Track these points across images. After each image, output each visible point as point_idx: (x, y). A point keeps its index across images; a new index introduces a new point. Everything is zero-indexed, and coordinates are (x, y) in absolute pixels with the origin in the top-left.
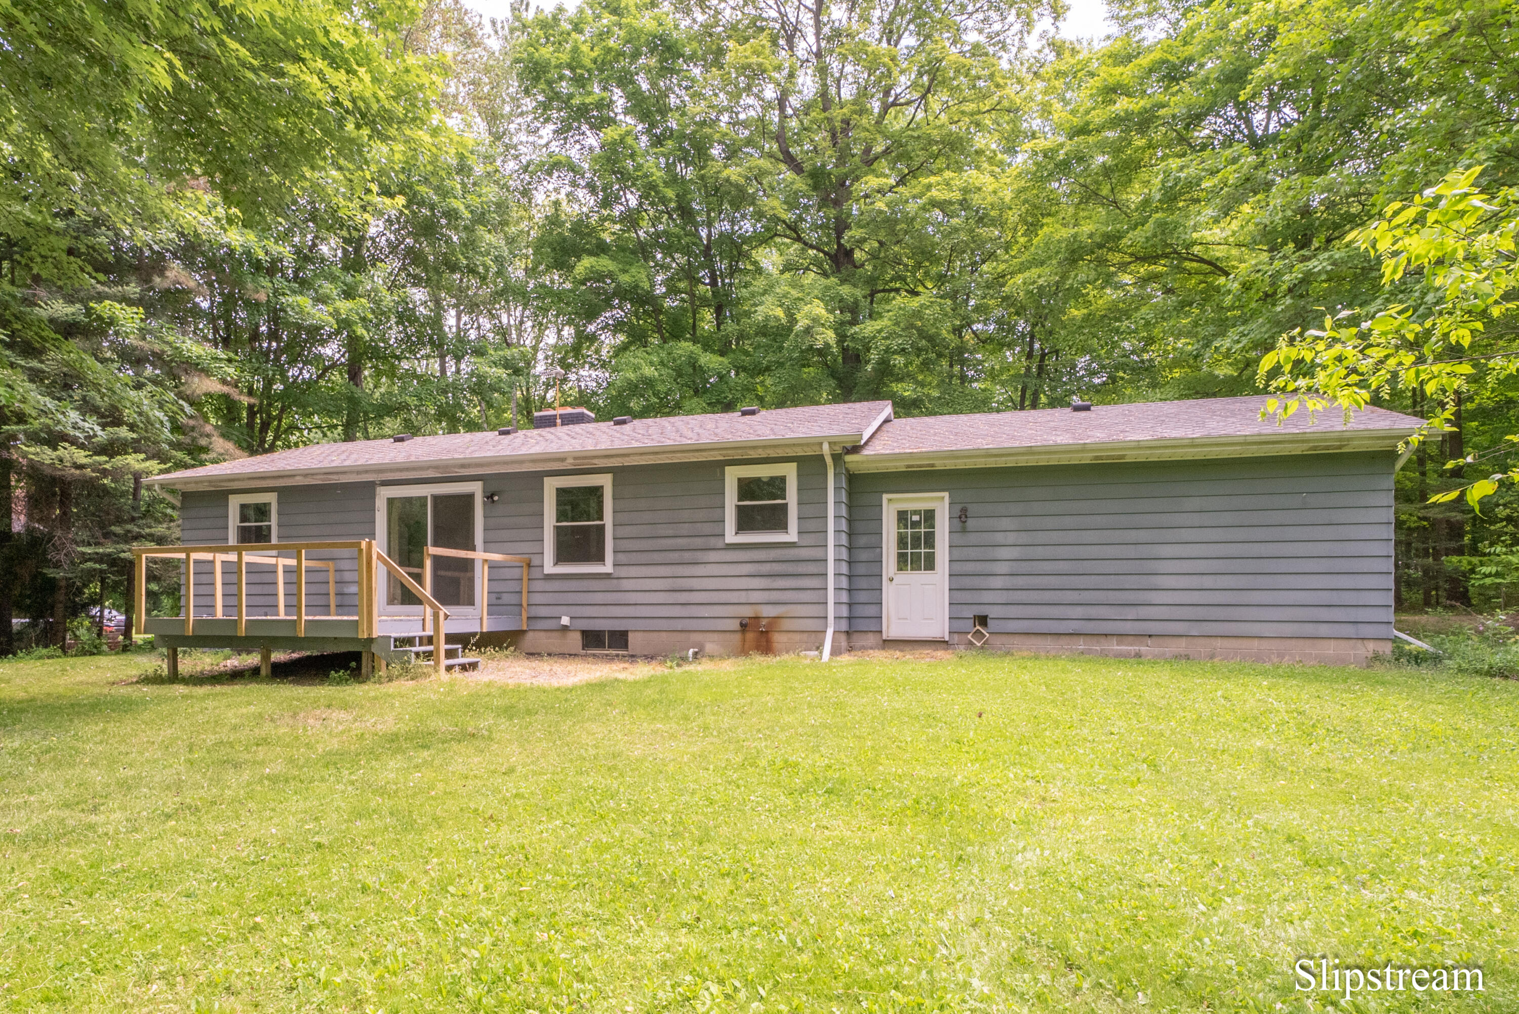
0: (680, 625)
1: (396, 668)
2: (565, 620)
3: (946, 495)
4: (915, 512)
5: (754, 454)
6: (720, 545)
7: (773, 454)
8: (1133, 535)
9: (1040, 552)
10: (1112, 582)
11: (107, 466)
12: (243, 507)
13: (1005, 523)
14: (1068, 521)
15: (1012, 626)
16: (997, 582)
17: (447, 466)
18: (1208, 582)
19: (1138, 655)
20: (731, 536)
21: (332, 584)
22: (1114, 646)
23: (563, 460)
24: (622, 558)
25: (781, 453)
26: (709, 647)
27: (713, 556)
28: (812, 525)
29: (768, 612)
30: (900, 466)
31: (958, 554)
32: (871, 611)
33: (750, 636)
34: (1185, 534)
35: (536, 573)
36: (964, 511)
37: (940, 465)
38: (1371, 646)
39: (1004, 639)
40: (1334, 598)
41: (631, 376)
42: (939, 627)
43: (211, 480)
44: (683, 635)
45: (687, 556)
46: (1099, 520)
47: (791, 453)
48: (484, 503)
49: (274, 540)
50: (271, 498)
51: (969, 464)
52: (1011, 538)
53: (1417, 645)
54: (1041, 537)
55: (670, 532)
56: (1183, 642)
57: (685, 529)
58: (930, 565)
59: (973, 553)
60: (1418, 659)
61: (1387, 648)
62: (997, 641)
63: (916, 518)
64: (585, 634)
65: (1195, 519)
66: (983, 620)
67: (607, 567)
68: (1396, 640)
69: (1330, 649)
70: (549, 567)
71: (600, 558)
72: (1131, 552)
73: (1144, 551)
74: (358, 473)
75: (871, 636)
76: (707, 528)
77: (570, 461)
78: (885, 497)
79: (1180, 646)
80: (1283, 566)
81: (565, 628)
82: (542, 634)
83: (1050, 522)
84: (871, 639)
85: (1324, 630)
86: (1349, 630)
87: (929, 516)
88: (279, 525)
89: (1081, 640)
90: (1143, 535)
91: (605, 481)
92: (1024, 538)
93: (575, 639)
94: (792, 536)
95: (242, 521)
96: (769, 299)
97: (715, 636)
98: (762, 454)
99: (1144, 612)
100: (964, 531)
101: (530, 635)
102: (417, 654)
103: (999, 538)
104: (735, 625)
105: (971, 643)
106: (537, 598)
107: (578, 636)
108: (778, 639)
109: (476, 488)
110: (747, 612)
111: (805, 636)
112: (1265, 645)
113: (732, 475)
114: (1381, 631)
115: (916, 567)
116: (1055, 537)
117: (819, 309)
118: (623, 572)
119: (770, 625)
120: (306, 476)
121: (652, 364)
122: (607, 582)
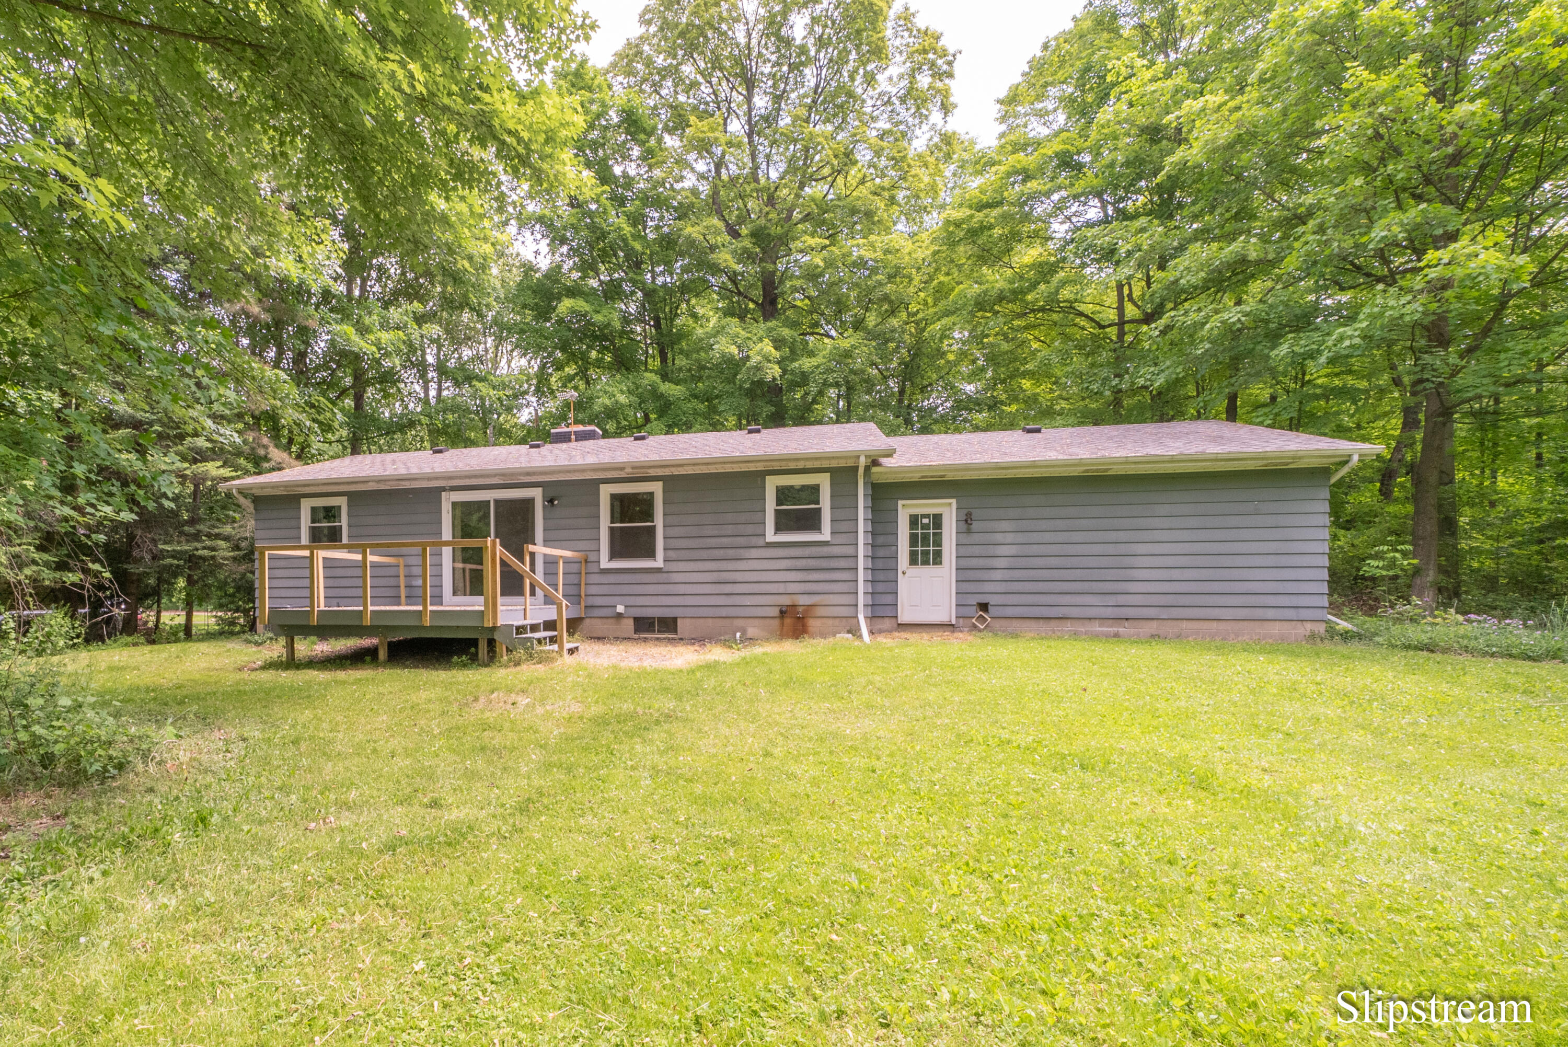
0: (724, 612)
1: (521, 653)
2: (620, 609)
3: (954, 501)
4: (924, 516)
5: (792, 466)
6: (760, 542)
7: (809, 465)
8: (1113, 536)
9: (1035, 550)
10: (1096, 574)
11: (188, 472)
12: (314, 510)
13: (1005, 525)
14: (1060, 524)
15: (1009, 611)
16: (998, 575)
17: (512, 474)
18: (1176, 574)
19: (1116, 635)
20: (771, 536)
21: (402, 578)
22: (1097, 628)
23: (622, 469)
24: (672, 554)
25: (817, 464)
26: (751, 632)
27: (754, 553)
28: (844, 526)
29: (803, 600)
30: (916, 477)
31: (964, 551)
32: (888, 599)
33: (788, 621)
34: (1158, 535)
35: (593, 568)
36: (969, 515)
37: (950, 476)
38: (1309, 626)
39: (1003, 622)
40: (1279, 587)
41: (607, 402)
42: (945, 612)
43: (287, 485)
44: (727, 621)
45: (731, 553)
46: (1084, 523)
47: (825, 464)
48: (544, 507)
49: (345, 540)
50: (342, 502)
51: (984, 475)
52: (1010, 538)
53: (1343, 625)
54: (1035, 537)
55: (716, 533)
56: (1154, 624)
57: (729, 530)
58: (938, 559)
59: (976, 550)
60: (1346, 636)
61: (1321, 628)
62: (997, 624)
63: (925, 521)
64: (636, 620)
65: (1167, 522)
66: (984, 607)
67: (659, 563)
68: (1327, 622)
69: (1276, 629)
70: (605, 563)
71: (650, 553)
72: (1111, 549)
73: (1123, 549)
74: (429, 479)
75: (887, 621)
76: (750, 529)
77: (629, 470)
78: (900, 503)
79: (1152, 627)
80: (1238, 561)
81: (619, 616)
82: (598, 621)
83: (1044, 524)
84: (887, 624)
85: (1270, 613)
86: (1291, 614)
87: (937, 520)
88: (349, 526)
89: (1069, 623)
90: (1122, 536)
91: (656, 488)
92: (1020, 538)
93: (629, 624)
94: (825, 535)
95: (313, 521)
96: (723, 339)
97: (756, 621)
98: (801, 465)
99: (1122, 599)
100: (969, 531)
101: (587, 621)
102: (539, 641)
103: (999, 537)
104: (775, 612)
105: (975, 626)
106: (593, 590)
107: (631, 622)
108: (813, 623)
109: (537, 494)
110: (786, 601)
111: (837, 622)
112: (1222, 626)
113: (772, 484)
114: (1319, 614)
115: (926, 562)
116: (1048, 537)
117: (767, 347)
118: (673, 566)
119: (806, 611)
120: (379, 481)
121: (622, 392)
122: (659, 575)
